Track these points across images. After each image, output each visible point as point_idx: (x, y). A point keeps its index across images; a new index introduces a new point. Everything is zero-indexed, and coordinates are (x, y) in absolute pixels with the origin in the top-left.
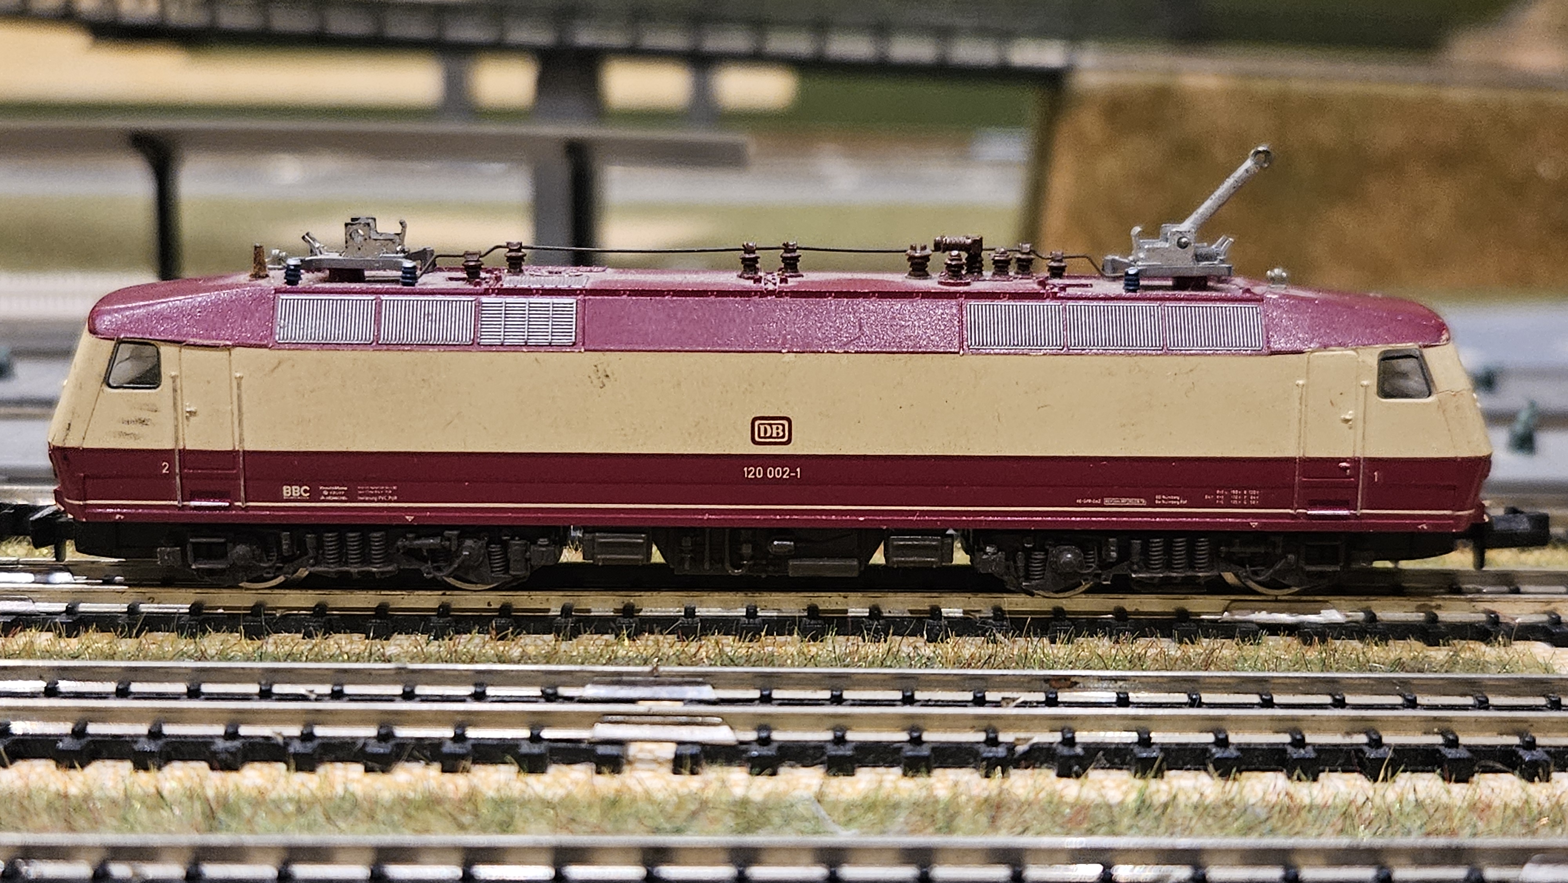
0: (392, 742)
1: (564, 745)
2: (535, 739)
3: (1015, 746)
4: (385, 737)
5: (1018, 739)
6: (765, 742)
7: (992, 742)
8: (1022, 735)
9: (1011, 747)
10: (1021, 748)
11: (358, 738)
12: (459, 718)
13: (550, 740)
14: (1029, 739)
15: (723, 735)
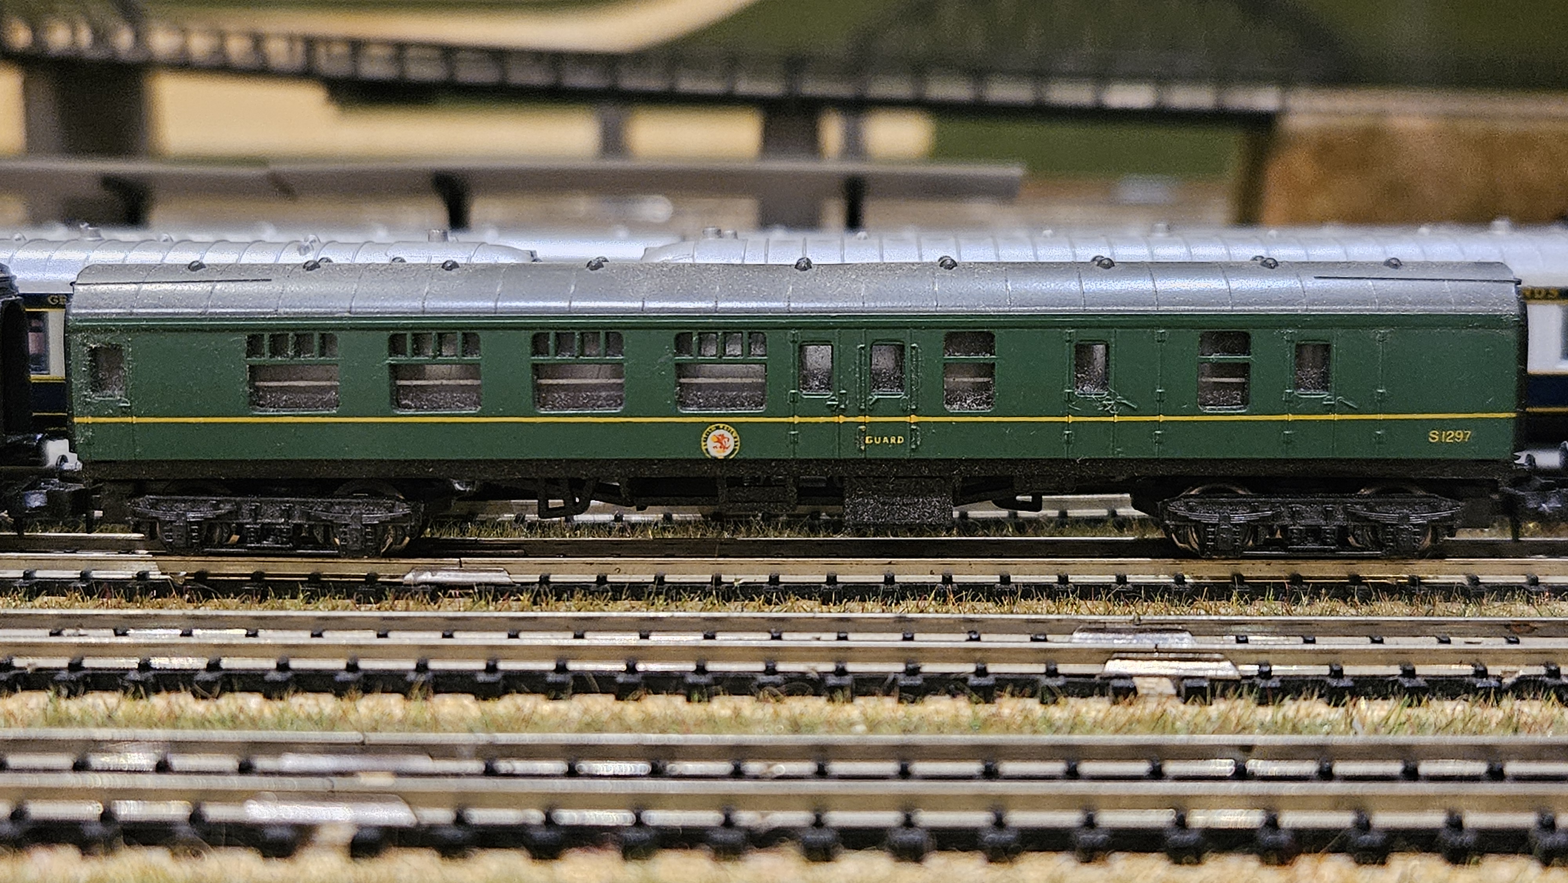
0: (919, 677)
1: (1081, 680)
2: (1052, 673)
3: (1502, 678)
4: (912, 672)
5: (1505, 672)
6: (1267, 675)
7: (1482, 674)
8: (1509, 668)
9: (1499, 679)
10: (1508, 681)
11: (888, 673)
12: (978, 655)
13: (1065, 675)
14: (1516, 672)
15: (1225, 670)
